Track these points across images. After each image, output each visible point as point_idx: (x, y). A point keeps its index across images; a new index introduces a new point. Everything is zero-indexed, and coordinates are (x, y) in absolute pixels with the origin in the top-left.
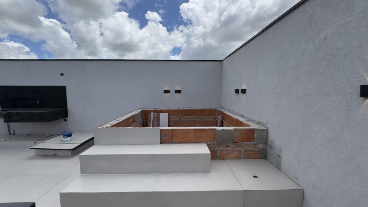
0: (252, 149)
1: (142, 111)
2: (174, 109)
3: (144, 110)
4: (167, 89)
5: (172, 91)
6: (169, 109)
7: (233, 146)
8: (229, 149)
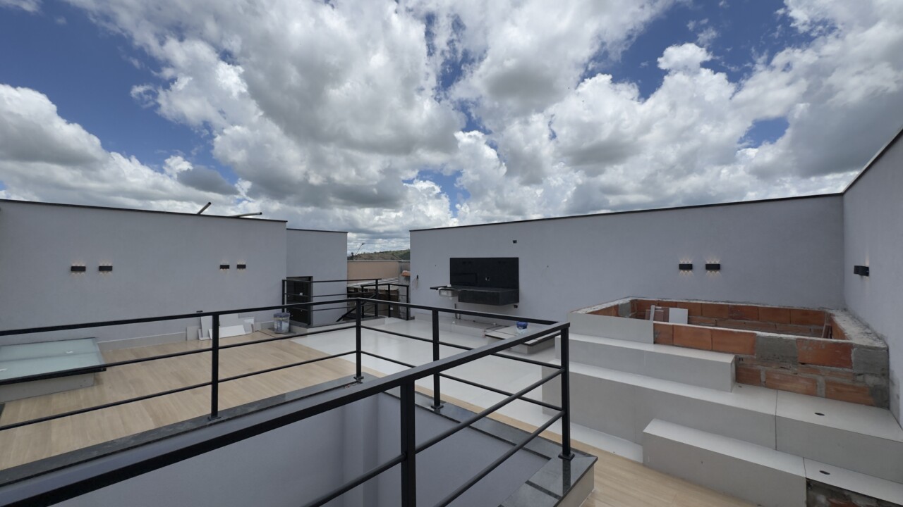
0: (847, 381)
1: (632, 302)
2: (704, 302)
3: (636, 300)
4: (686, 263)
5: (699, 267)
6: (691, 302)
7: (796, 369)
8: (789, 372)
